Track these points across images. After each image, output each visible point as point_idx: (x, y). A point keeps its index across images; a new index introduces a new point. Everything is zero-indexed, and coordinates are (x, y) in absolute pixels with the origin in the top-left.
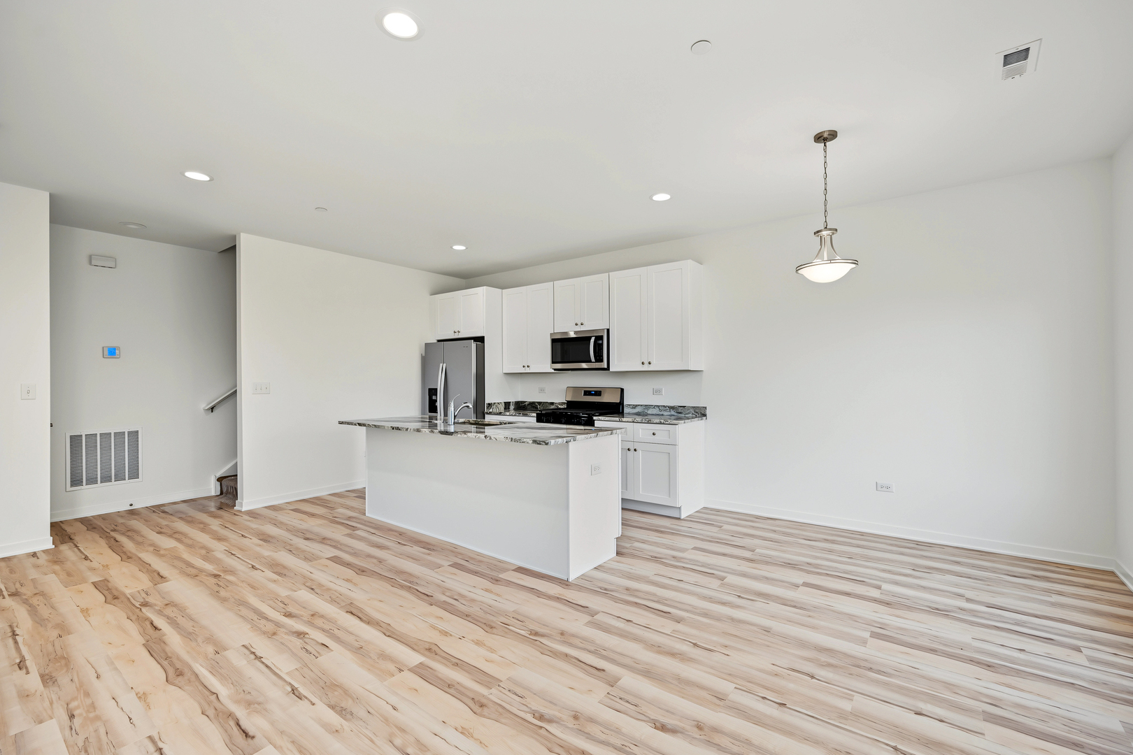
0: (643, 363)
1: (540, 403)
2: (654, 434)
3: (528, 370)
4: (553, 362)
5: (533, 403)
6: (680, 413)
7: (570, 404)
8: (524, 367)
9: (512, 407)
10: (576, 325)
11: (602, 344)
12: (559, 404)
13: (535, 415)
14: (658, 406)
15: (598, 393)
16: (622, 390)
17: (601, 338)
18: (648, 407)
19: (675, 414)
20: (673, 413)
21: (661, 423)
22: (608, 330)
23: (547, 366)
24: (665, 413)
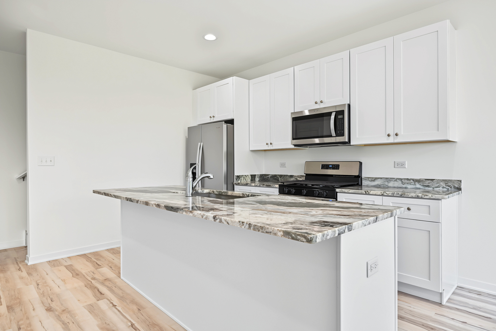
0: (389, 135)
1: (281, 176)
2: (409, 209)
3: (270, 147)
4: (293, 139)
5: (275, 176)
6: (428, 186)
7: (309, 177)
8: (267, 144)
9: (257, 179)
10: (316, 103)
11: (343, 118)
12: (298, 176)
13: (277, 186)
14: (401, 179)
15: (336, 167)
16: (361, 163)
17: (342, 112)
18: (388, 180)
19: (421, 187)
20: (418, 186)
21: (418, 197)
22: (349, 106)
23: (288, 142)
24: (409, 186)
